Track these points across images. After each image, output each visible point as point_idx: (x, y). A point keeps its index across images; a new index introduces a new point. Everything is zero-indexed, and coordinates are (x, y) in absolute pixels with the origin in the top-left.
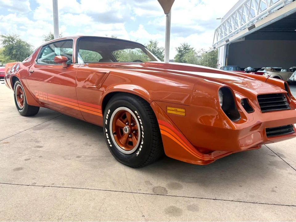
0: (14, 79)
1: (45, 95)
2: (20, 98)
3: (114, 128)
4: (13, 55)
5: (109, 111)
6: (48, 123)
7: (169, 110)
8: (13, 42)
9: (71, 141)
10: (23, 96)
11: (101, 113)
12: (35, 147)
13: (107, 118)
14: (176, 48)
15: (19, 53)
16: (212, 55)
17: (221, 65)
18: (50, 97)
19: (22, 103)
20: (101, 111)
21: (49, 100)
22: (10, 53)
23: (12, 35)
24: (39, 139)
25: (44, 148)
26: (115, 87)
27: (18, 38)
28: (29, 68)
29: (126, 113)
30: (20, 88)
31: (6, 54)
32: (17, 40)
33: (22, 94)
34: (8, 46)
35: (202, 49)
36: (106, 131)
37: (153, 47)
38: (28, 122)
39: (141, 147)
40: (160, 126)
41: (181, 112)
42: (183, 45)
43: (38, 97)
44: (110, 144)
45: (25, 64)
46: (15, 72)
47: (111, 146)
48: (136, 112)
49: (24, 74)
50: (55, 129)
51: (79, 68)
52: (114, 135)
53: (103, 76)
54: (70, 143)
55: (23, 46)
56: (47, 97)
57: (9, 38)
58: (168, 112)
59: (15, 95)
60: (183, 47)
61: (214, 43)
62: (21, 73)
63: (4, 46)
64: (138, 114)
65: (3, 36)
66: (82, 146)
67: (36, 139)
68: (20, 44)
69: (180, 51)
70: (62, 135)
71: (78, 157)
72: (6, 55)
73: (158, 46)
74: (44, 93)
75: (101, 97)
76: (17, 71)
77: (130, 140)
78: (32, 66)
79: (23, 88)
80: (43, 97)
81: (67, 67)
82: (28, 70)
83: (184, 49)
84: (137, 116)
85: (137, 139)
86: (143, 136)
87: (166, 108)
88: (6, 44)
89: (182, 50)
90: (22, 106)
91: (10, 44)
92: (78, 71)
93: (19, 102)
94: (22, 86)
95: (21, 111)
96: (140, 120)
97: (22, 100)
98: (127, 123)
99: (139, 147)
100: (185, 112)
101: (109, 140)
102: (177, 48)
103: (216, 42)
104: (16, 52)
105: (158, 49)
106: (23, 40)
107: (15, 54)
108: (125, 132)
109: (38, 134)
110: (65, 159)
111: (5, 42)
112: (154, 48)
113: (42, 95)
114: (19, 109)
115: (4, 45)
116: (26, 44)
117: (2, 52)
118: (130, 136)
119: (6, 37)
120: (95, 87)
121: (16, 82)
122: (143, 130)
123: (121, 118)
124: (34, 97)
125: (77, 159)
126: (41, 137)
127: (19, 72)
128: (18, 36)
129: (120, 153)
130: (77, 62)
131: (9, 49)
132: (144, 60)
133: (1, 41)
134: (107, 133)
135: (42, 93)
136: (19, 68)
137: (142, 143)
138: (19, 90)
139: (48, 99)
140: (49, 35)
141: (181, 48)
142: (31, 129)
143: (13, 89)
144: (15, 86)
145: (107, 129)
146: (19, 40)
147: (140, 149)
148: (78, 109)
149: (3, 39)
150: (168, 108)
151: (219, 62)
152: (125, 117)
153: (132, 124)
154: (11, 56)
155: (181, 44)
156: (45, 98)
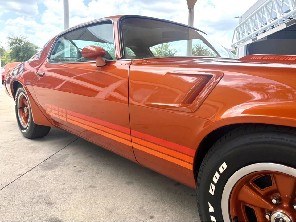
0: (15, 86)
1: (62, 111)
2: (23, 111)
3: (234, 206)
4: (19, 57)
5: (224, 166)
8: (21, 44)
10: (28, 110)
13: (215, 180)
15: (26, 55)
18: (71, 116)
19: (26, 119)
21: (69, 121)
22: (17, 56)
23: (19, 37)
27: (26, 40)
28: (37, 69)
30: (24, 97)
31: (13, 56)
32: (25, 42)
33: (26, 106)
34: (15, 48)
36: (211, 209)
38: (33, 149)
42: (196, 46)
43: (51, 114)
45: (32, 64)
46: (18, 75)
49: (30, 77)
55: (30, 48)
56: (66, 116)
57: (16, 40)
59: (16, 107)
60: (197, 48)
62: (25, 76)
63: (11, 49)
65: (10, 38)
68: (27, 46)
72: (12, 58)
73: (169, 48)
74: (61, 109)
76: (20, 74)
78: (42, 66)
79: (28, 98)
81: (106, 65)
82: (35, 73)
83: (197, 50)
88: (13, 46)
90: (27, 123)
91: (17, 46)
93: (22, 118)
94: (26, 96)
95: (24, 131)
97: (26, 115)
98: (274, 201)
104: (23, 54)
105: (170, 51)
106: (30, 42)
107: (22, 56)
109: (51, 180)
111: (12, 44)
113: (57, 112)
114: (21, 128)
115: (11, 47)
116: (34, 46)
117: (9, 54)
119: (13, 39)
121: (19, 90)
123: (251, 183)
124: (43, 111)
127: (23, 76)
128: (25, 38)
131: (16, 51)
133: (8, 43)
134: (212, 214)
135: (57, 109)
136: (24, 70)
138: (22, 100)
139: (67, 118)
141: (194, 50)
142: (38, 167)
143: (15, 99)
144: (17, 95)
145: (212, 205)
146: (26, 41)
149: (10, 41)
154: (18, 58)
156: (62, 116)
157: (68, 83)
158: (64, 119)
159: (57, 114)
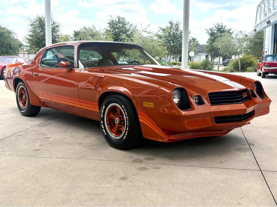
1: (49, 95)
2: (22, 98)
3: (108, 120)
5: (104, 106)
6: (50, 122)
7: (145, 104)
9: (73, 135)
11: (98, 108)
12: (44, 138)
13: (102, 112)
14: (207, 30)
16: (259, 37)
17: (267, 52)
18: (54, 97)
19: (24, 104)
20: (98, 107)
21: (53, 100)
24: (46, 133)
25: (51, 139)
26: (109, 88)
29: (117, 107)
30: (23, 89)
33: (24, 95)
35: (241, 32)
36: (102, 122)
37: (173, 29)
39: (127, 132)
40: (139, 116)
41: (151, 105)
42: (217, 26)
44: (105, 133)
47: (105, 134)
48: (123, 106)
50: (58, 127)
51: (80, 72)
52: (108, 126)
53: (99, 79)
54: (71, 136)
55: (3, 33)
56: (51, 97)
58: (144, 105)
59: (17, 96)
61: (257, 23)
64: (124, 108)
66: (83, 138)
67: (43, 133)
69: (212, 34)
70: (64, 130)
71: (80, 144)
74: (48, 94)
75: (98, 96)
77: (120, 129)
80: (47, 97)
81: (70, 71)
83: (217, 31)
84: (123, 109)
85: (124, 127)
86: (128, 124)
87: (143, 103)
89: (216, 32)
90: (25, 106)
92: (80, 74)
93: (21, 103)
95: (23, 111)
96: (126, 112)
97: (23, 101)
98: (117, 116)
99: (125, 132)
100: (154, 105)
101: (104, 130)
102: (209, 30)
103: (258, 21)
108: (116, 123)
109: (44, 130)
110: (70, 145)
112: (176, 30)
113: (46, 96)
114: (20, 109)
118: (120, 126)
120: (93, 88)
121: (19, 84)
122: (128, 119)
123: (113, 112)
124: (37, 97)
125: (79, 145)
126: (47, 132)
129: (112, 139)
130: (78, 67)
132: (159, 50)
134: (102, 124)
137: (127, 129)
138: (21, 91)
139: (52, 98)
140: (36, 18)
141: (214, 30)
142: (36, 126)
143: (15, 90)
144: (17, 87)
147: (126, 134)
148: (79, 106)
150: (144, 103)
151: (264, 48)
152: (116, 111)
153: (121, 116)
155: (213, 24)
156: (49, 98)
157: (51, 79)
158: (50, 99)
159: (46, 97)
